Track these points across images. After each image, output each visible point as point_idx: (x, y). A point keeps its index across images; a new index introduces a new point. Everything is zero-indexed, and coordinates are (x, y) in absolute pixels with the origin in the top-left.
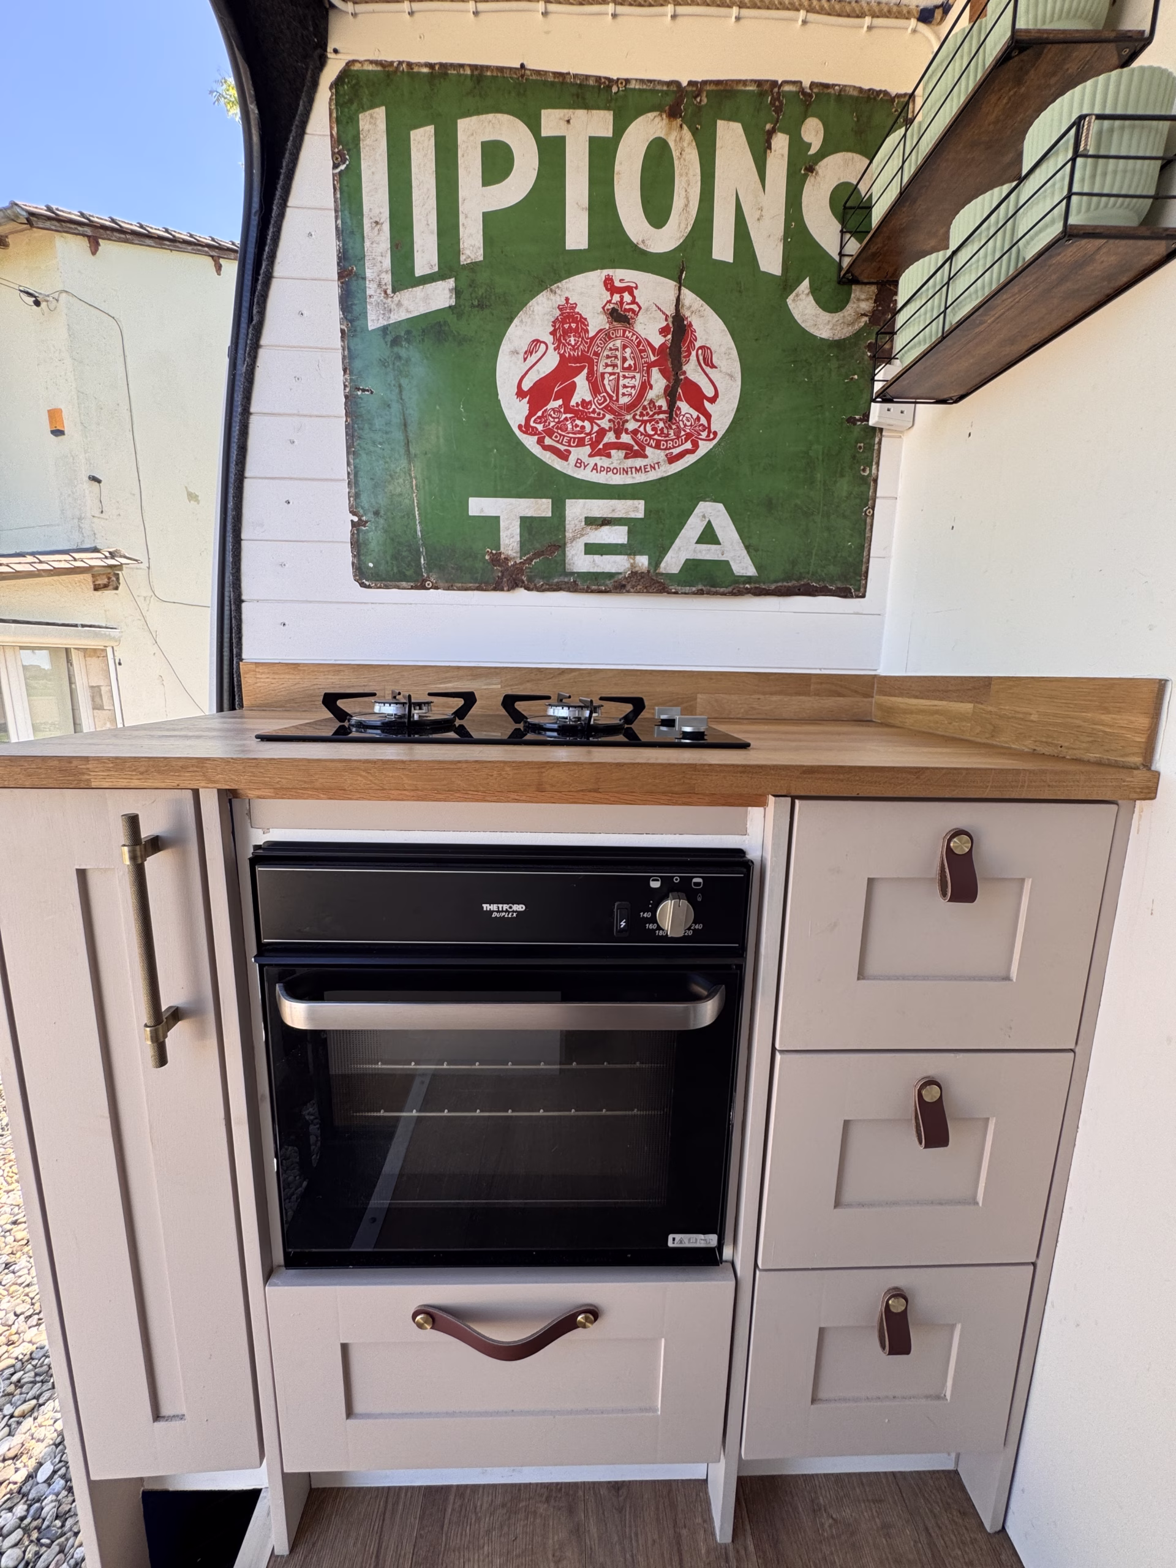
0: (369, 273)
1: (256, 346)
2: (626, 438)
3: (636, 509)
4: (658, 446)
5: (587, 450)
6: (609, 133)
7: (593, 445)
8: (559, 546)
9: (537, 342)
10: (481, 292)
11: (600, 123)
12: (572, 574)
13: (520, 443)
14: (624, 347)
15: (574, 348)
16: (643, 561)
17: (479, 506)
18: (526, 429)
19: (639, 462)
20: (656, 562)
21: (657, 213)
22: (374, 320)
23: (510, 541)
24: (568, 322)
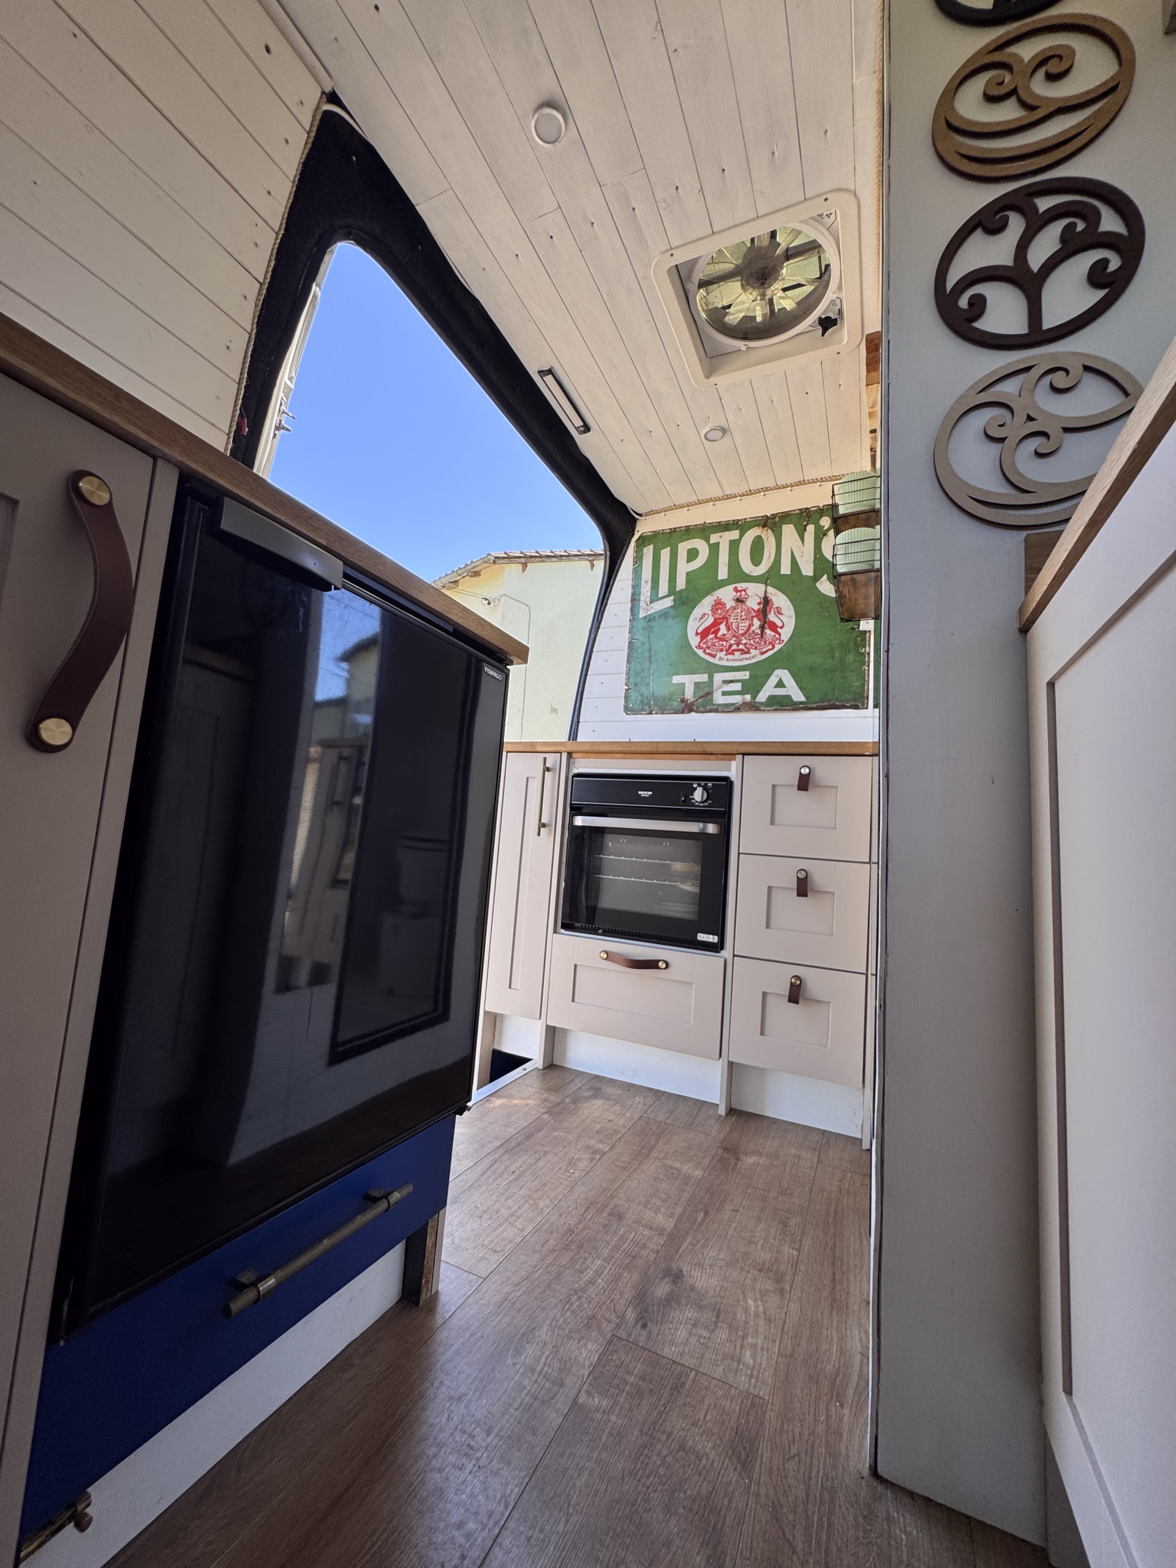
0: (642, 599)
1: (598, 628)
2: (741, 647)
3: (745, 675)
4: (756, 648)
5: (724, 653)
6: (738, 537)
7: (727, 651)
8: (710, 694)
9: (705, 614)
10: (683, 599)
11: (734, 534)
12: (716, 705)
13: (695, 653)
14: (742, 611)
15: (720, 615)
16: (748, 697)
17: (677, 679)
18: (699, 647)
19: (747, 656)
20: (754, 697)
21: (757, 561)
22: (642, 614)
23: (689, 694)
24: (718, 605)
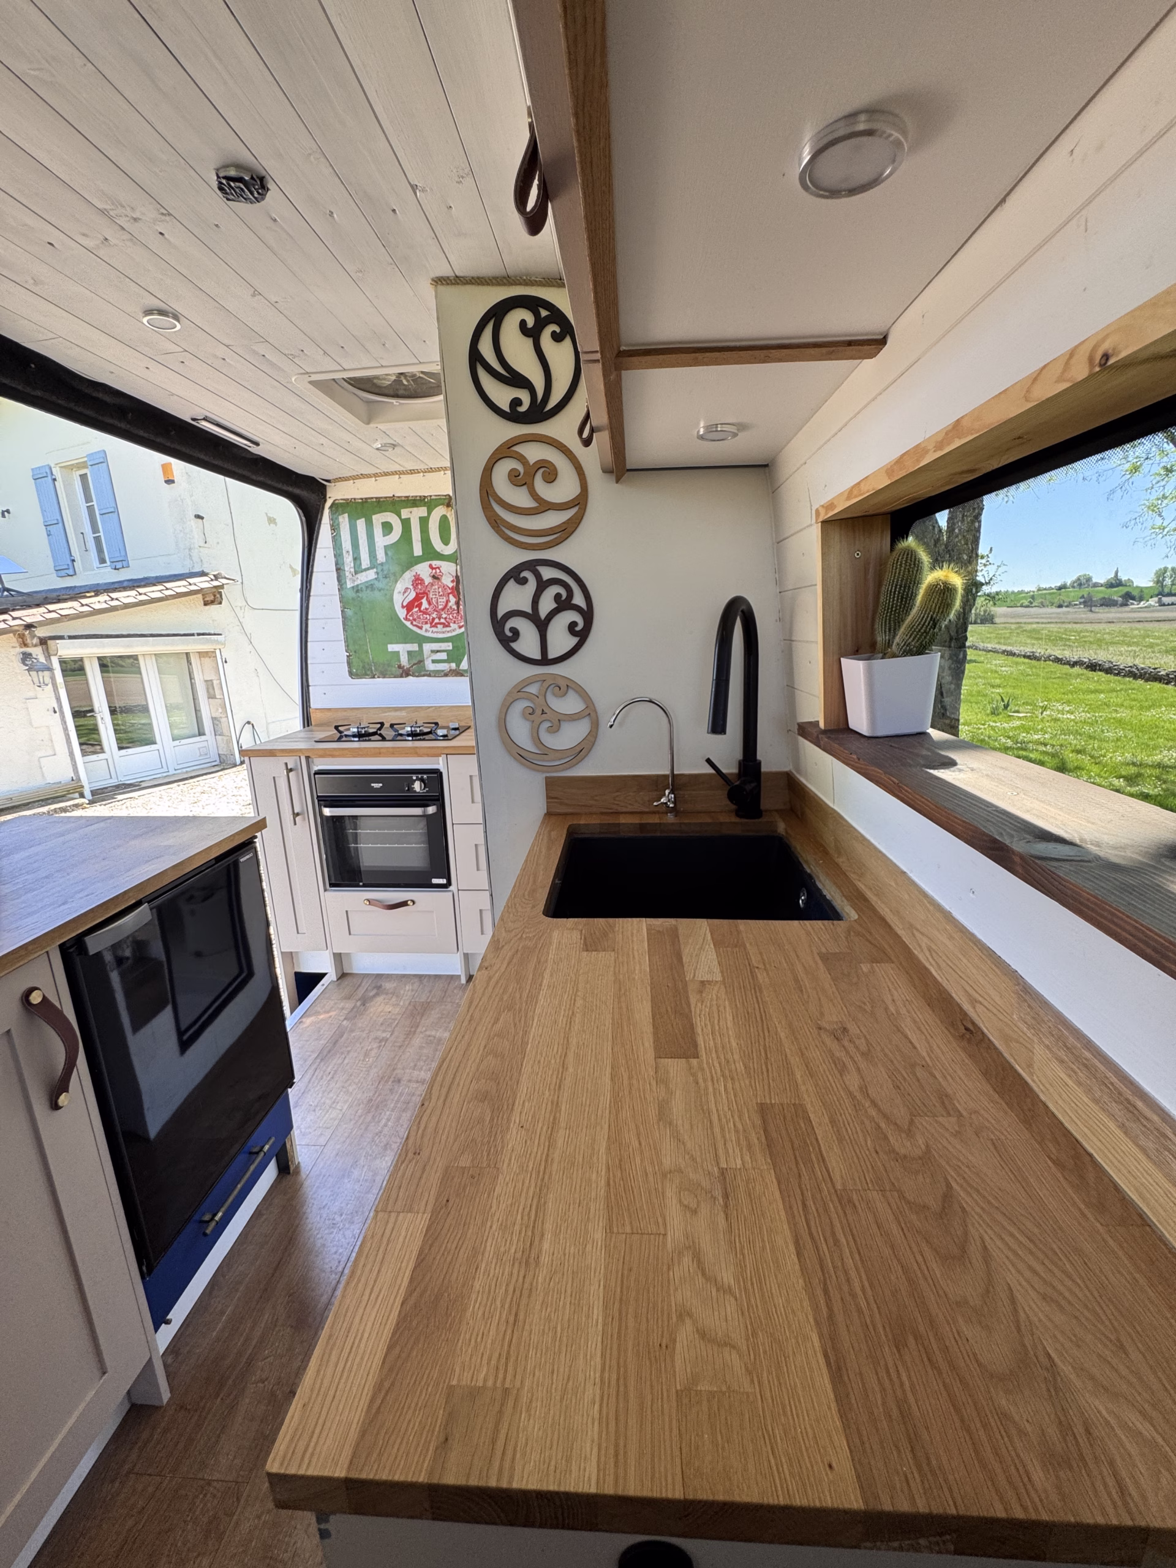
0: (346, 569)
1: (309, 596)
2: (442, 621)
3: (449, 646)
4: (455, 622)
5: (429, 625)
6: (426, 515)
7: (431, 624)
8: (421, 662)
9: (407, 588)
10: (385, 572)
11: (422, 511)
12: (428, 670)
13: (404, 624)
14: (439, 588)
15: (420, 590)
16: (453, 665)
17: (392, 648)
18: (406, 619)
19: (448, 629)
20: (458, 665)
21: (446, 541)
22: (349, 585)
23: (404, 660)
24: (417, 580)
